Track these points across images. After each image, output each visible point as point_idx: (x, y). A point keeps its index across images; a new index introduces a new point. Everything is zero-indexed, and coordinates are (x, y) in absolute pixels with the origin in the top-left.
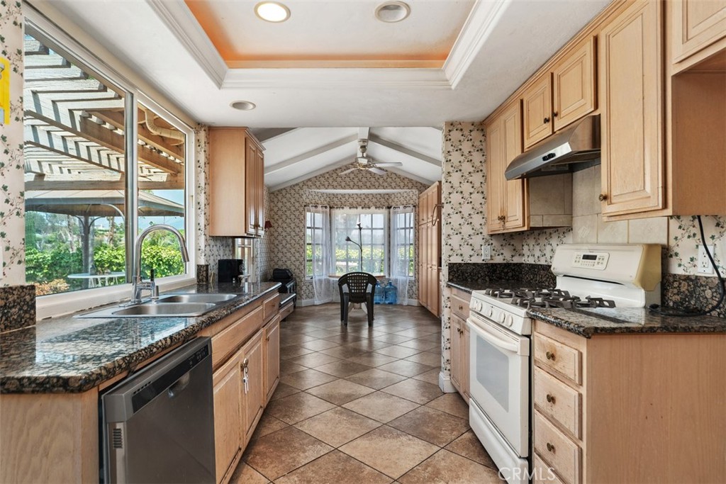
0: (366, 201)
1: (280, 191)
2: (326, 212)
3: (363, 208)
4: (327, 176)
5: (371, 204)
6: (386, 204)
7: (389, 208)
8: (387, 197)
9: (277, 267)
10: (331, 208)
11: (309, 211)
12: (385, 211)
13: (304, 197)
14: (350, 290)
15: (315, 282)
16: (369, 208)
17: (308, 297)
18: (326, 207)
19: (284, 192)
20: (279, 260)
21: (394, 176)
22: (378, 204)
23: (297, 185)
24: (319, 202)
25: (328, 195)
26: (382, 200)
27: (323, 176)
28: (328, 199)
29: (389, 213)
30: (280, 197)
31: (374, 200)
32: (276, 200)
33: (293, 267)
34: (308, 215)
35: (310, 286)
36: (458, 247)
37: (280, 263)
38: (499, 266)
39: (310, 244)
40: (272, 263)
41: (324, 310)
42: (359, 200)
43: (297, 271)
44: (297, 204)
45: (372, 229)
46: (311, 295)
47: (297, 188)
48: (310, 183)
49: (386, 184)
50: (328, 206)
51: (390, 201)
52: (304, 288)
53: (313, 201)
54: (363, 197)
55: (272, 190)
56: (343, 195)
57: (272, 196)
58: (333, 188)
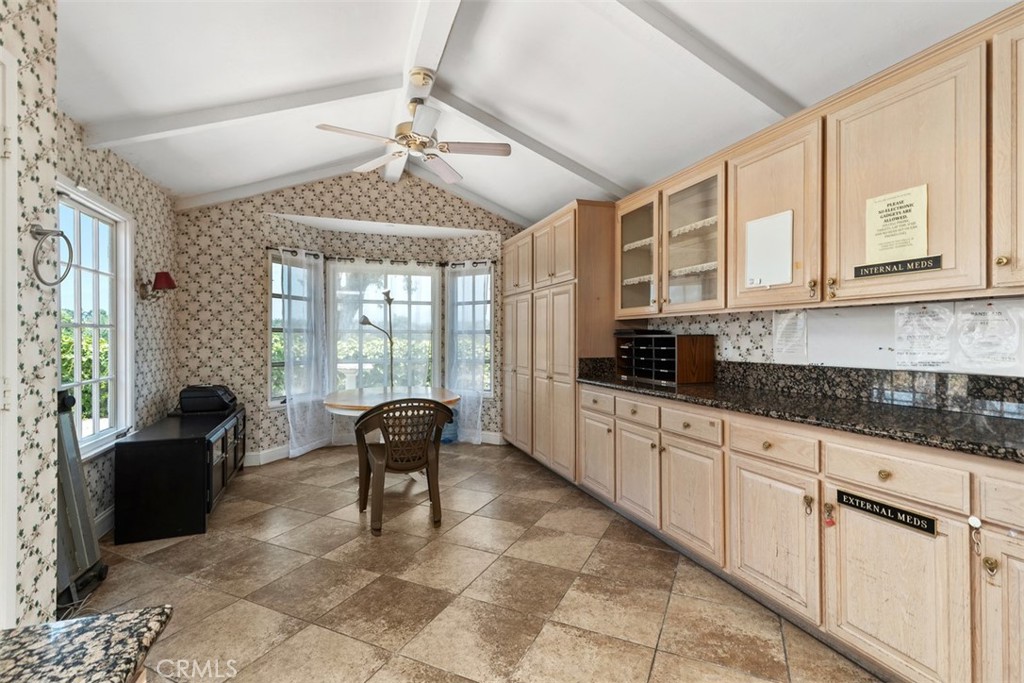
0: (400, 249)
1: (205, 211)
2: (316, 266)
3: (392, 262)
4: (319, 188)
5: (408, 256)
6: (437, 258)
7: (443, 264)
8: (438, 245)
9: (194, 382)
10: (326, 258)
11: (278, 260)
12: (435, 270)
13: (266, 229)
15: (292, 409)
16: (405, 263)
17: (274, 442)
18: (316, 256)
19: (215, 215)
20: (202, 364)
21: (457, 203)
22: (422, 258)
23: (249, 200)
24: (302, 244)
25: (321, 233)
26: (430, 250)
27: (310, 187)
28: (320, 241)
29: (443, 274)
30: (204, 224)
31: (415, 249)
32: (193, 231)
33: (238, 380)
34: (276, 268)
35: (281, 420)
37: (205, 372)
39: (280, 330)
40: (184, 373)
41: (313, 472)
42: (385, 247)
43: (248, 388)
44: (248, 244)
45: (410, 303)
46: (281, 436)
47: (248, 208)
48: (279, 200)
49: (441, 217)
50: (321, 256)
51: (445, 252)
52: (265, 424)
53: (288, 241)
54: (393, 241)
55: (184, 206)
56: (353, 236)
57: (185, 220)
58: (335, 215)
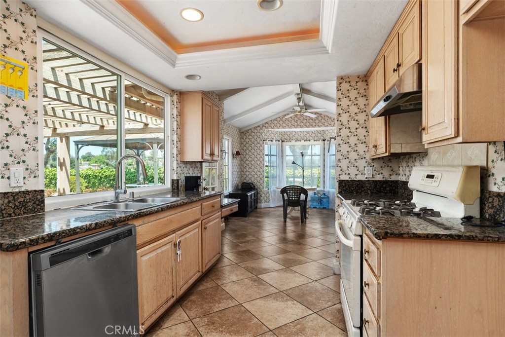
0: (308, 136)
1: (247, 131)
2: (279, 145)
3: (305, 141)
4: (279, 119)
5: (311, 138)
6: (322, 138)
7: (324, 140)
8: (322, 133)
9: (245, 181)
10: (282, 141)
11: (267, 144)
12: (321, 142)
13: (263, 134)
14: (288, 198)
15: (271, 192)
16: (309, 141)
17: (266, 201)
18: (279, 141)
19: (250, 132)
20: (247, 176)
21: (326, 118)
22: (316, 138)
23: (259, 126)
24: (274, 138)
25: (281, 133)
26: (319, 135)
27: (276, 120)
28: (280, 135)
29: (324, 144)
30: (247, 135)
31: (313, 135)
32: (245, 137)
33: (256, 181)
34: (266, 146)
35: (268, 194)
36: (346, 168)
37: (247, 179)
38: (378, 183)
39: (267, 166)
40: (242, 179)
41: (275, 211)
42: (302, 135)
43: (258, 184)
44: (258, 140)
45: (312, 155)
46: (268, 200)
47: (258, 129)
48: (267, 125)
49: (320, 124)
50: (281, 140)
51: (325, 136)
52: (263, 195)
53: (270, 137)
54: (305, 133)
55: (243, 130)
56: (291, 133)
57: (243, 134)
58: (283, 128)
